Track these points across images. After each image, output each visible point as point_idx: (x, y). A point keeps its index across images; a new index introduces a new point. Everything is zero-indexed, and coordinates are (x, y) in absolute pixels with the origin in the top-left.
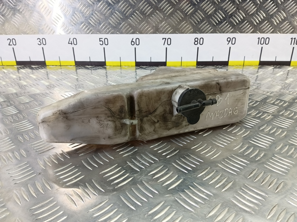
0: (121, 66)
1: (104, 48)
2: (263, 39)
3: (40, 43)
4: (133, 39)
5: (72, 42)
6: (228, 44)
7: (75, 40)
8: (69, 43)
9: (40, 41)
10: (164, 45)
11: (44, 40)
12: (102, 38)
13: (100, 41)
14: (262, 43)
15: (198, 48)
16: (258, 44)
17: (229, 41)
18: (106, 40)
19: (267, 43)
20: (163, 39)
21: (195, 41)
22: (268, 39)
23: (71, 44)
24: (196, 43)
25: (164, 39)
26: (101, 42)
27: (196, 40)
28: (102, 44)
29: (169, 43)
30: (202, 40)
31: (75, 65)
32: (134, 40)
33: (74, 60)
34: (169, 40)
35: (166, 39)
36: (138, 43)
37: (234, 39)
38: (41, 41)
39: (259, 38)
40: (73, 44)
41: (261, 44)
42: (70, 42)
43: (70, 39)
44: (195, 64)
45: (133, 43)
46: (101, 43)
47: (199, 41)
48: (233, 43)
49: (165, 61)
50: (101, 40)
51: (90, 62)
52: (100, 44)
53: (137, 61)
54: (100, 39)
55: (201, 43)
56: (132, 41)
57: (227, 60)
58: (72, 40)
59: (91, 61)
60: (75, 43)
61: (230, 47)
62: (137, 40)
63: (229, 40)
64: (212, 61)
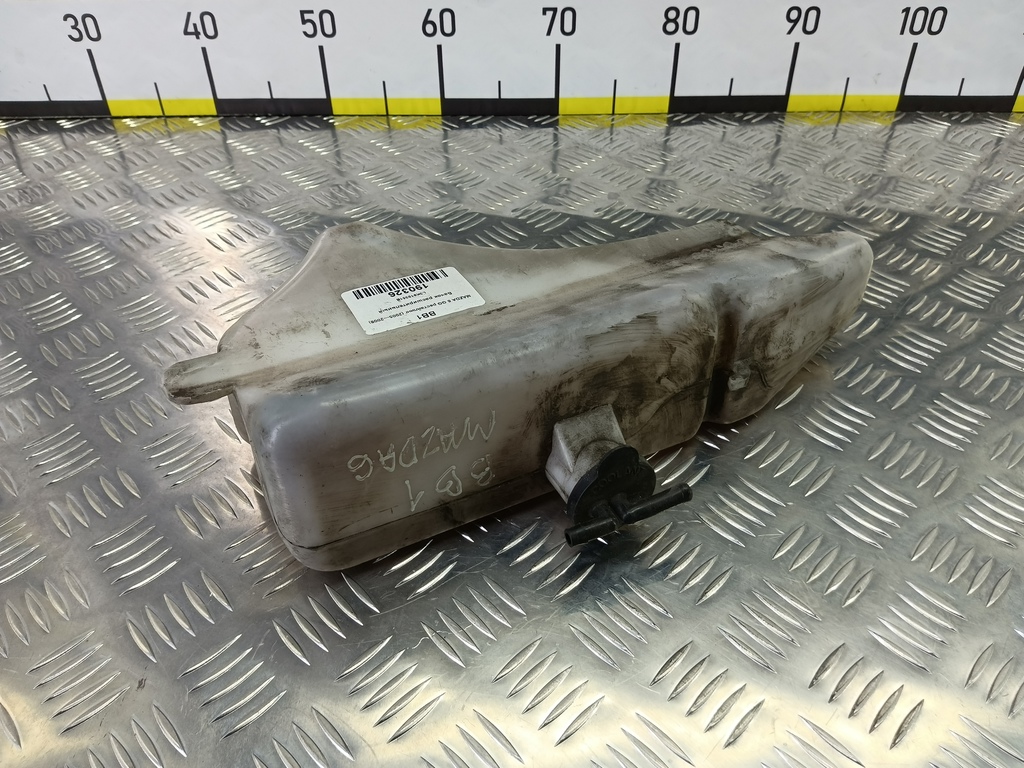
0: (387, 115)
1: (321, 49)
2: (921, 14)
3: (76, 35)
4: (429, 11)
5: (200, 29)
6: (789, 32)
7: (207, 19)
8: (186, 33)
9: (73, 27)
10: (549, 33)
11: (89, 21)
12: (312, 12)
13: (304, 22)
14: (917, 28)
15: (677, 46)
16: (902, 33)
17: (796, 22)
18: (326, 17)
19: (935, 28)
20: (545, 11)
21: (668, 20)
22: (940, 14)
23: (197, 34)
24: (671, 27)
25: (550, 14)
26: (309, 25)
27: (672, 15)
28: (310, 31)
29: (568, 28)
30: (692, 14)
31: (215, 113)
32: (435, 17)
33: (212, 98)
34: (568, 15)
35: (555, 10)
36: (448, 29)
37: (813, 14)
38: (81, 26)
39: (907, 10)
40: (202, 36)
41: (912, 32)
42: (191, 29)
43: (189, 14)
44: (665, 107)
45: (429, 29)
46: (309, 28)
47: (680, 21)
48: (810, 27)
49: (552, 95)
50: (307, 16)
51: (273, 101)
52: (305, 33)
53: (448, 96)
54: (303, 13)
55: (690, 27)
56: (426, 22)
57: (783, 92)
58: (195, 19)
59: (274, 97)
60: (211, 32)
61: (797, 45)
62: (447, 16)
63: (794, 15)
64: (727, 94)
